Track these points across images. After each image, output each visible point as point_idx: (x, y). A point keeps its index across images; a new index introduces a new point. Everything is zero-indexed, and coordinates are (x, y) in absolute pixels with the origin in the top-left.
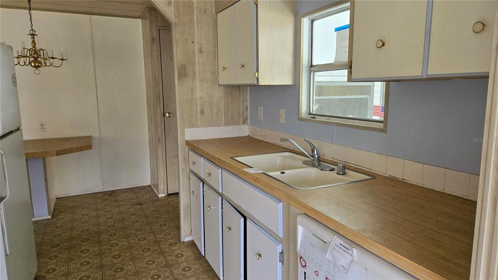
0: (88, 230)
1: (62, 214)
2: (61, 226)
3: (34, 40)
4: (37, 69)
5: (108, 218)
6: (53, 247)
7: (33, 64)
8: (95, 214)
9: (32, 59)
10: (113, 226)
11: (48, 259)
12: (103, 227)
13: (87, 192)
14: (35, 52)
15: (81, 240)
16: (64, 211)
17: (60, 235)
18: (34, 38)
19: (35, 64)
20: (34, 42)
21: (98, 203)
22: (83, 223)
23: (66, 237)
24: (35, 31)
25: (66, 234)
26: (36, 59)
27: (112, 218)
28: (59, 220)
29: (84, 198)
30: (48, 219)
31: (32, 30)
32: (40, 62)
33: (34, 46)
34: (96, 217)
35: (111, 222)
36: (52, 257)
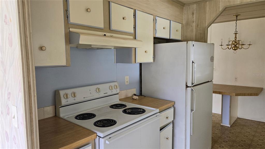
0: (245, 141)
1: (236, 127)
2: (233, 133)
3: (236, 36)
4: (235, 51)
5: (260, 140)
6: (224, 141)
7: (233, 48)
8: (253, 134)
9: (233, 46)
10: (261, 145)
11: (219, 146)
12: (254, 143)
13: (255, 119)
14: (236, 42)
15: (239, 144)
16: (238, 126)
17: (230, 137)
18: (236, 35)
19: (234, 48)
20: (236, 37)
21: (258, 128)
22: (244, 136)
23: (232, 140)
24: (237, 32)
25: (233, 138)
26: (235, 45)
27: (262, 140)
28: (233, 129)
29: (252, 122)
30: (229, 127)
31: (236, 31)
32: (237, 47)
33: (236, 39)
34: (253, 136)
35: (260, 142)
36: (221, 146)
